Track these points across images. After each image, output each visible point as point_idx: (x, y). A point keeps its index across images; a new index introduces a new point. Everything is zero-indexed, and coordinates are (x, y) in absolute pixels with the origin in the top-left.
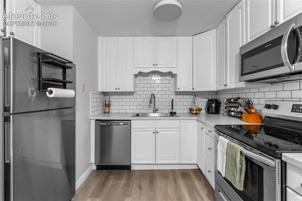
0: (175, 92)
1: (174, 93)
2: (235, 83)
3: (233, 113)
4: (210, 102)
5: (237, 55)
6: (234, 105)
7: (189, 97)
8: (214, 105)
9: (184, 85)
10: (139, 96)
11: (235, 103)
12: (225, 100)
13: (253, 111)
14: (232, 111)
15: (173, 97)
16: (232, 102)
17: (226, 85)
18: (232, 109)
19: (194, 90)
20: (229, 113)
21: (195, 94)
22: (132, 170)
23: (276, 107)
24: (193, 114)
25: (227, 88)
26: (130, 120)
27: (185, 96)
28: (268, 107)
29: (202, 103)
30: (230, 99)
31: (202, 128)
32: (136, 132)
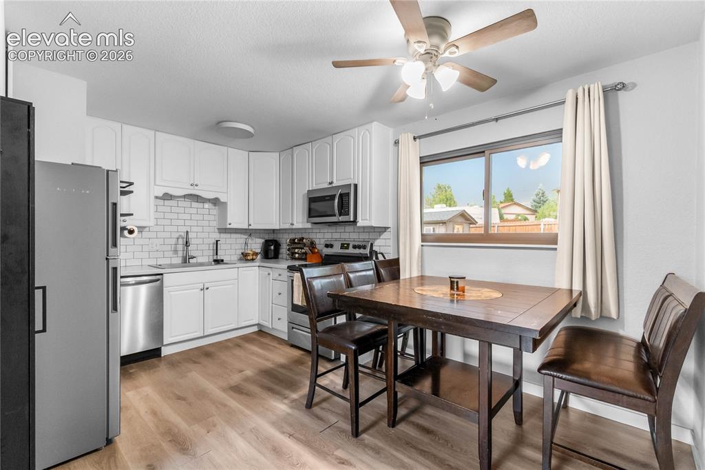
0: (218, 229)
1: (217, 231)
2: (303, 223)
3: (297, 255)
4: (267, 243)
5: (304, 195)
6: (299, 246)
7: (239, 236)
8: (272, 247)
9: (236, 219)
10: (153, 235)
11: (299, 243)
12: (288, 240)
13: (316, 250)
14: (296, 253)
15: (217, 236)
16: (296, 243)
17: (292, 224)
18: (296, 251)
19: (250, 227)
20: (292, 255)
21: (249, 232)
22: (162, 356)
23: (331, 246)
24: (248, 260)
25: (294, 227)
26: (162, 274)
27: (234, 236)
28: (327, 246)
29: (256, 245)
30: (295, 240)
31: (269, 274)
32: (172, 293)
